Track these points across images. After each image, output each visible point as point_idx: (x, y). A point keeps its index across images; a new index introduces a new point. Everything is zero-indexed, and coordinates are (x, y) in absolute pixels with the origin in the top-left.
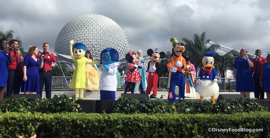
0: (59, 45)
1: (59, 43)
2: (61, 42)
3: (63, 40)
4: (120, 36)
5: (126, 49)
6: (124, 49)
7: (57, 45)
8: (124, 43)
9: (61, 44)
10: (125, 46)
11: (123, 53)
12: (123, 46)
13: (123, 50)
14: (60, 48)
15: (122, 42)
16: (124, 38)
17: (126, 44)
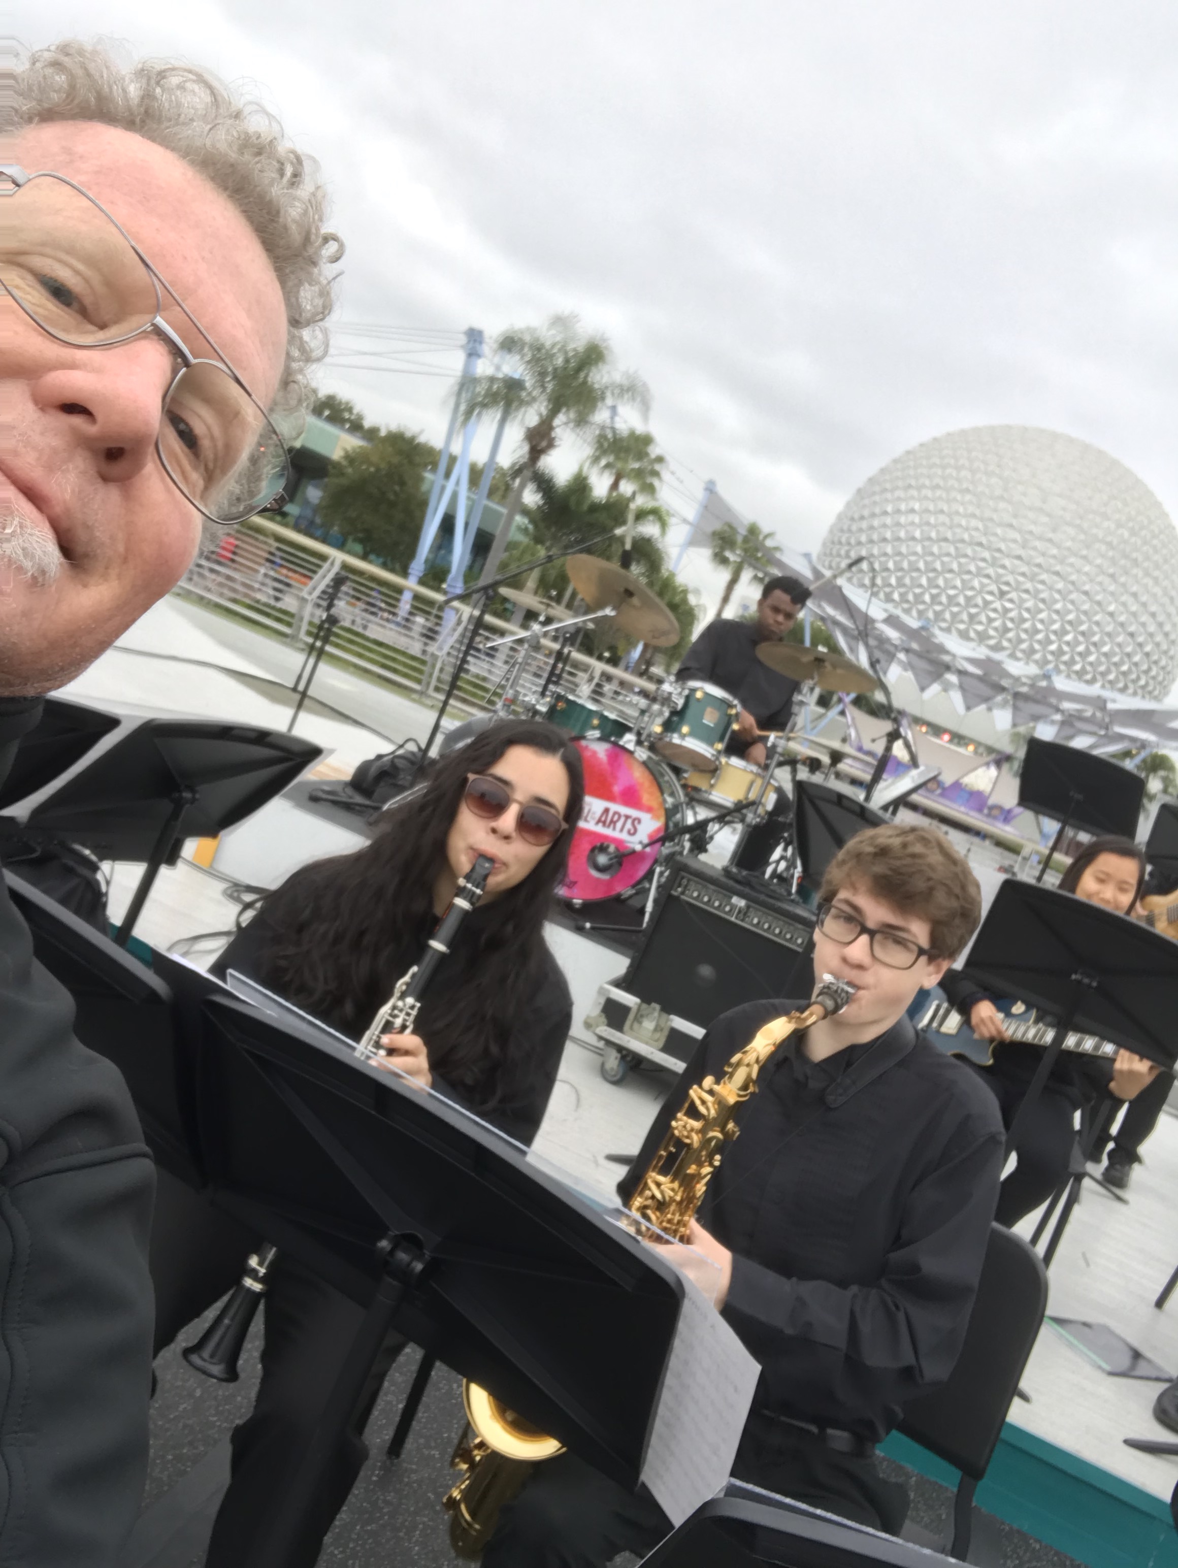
1: (853, 519)
3: (873, 515)
7: (842, 530)
13: (1145, 668)
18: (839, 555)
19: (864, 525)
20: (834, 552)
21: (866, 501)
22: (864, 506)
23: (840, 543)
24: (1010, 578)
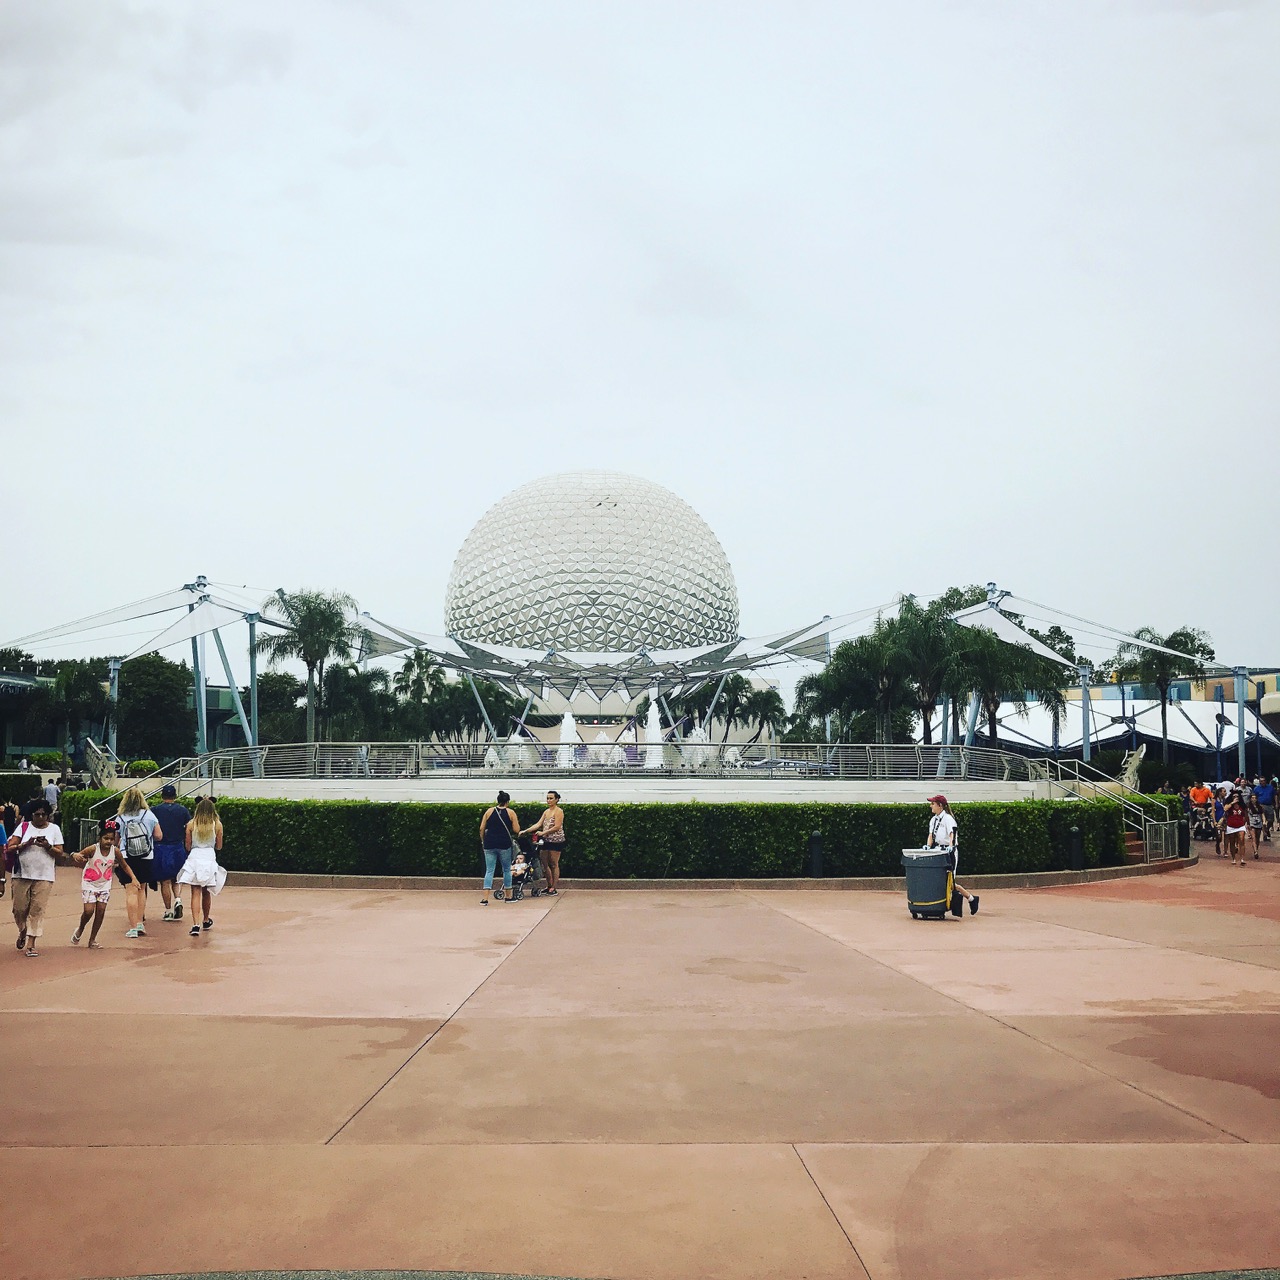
0: (463, 596)
1: (461, 586)
2: (468, 583)
3: (476, 578)
4: (700, 558)
5: (725, 610)
6: (718, 608)
7: (456, 598)
8: (717, 585)
9: (471, 592)
10: (722, 598)
11: (716, 626)
12: (714, 595)
13: (713, 614)
14: (467, 606)
15: (710, 580)
16: (716, 564)
17: (724, 589)
18: (463, 617)
19: (471, 587)
20: (457, 616)
21: (465, 569)
22: (465, 573)
23: (459, 607)
24: (594, 588)
